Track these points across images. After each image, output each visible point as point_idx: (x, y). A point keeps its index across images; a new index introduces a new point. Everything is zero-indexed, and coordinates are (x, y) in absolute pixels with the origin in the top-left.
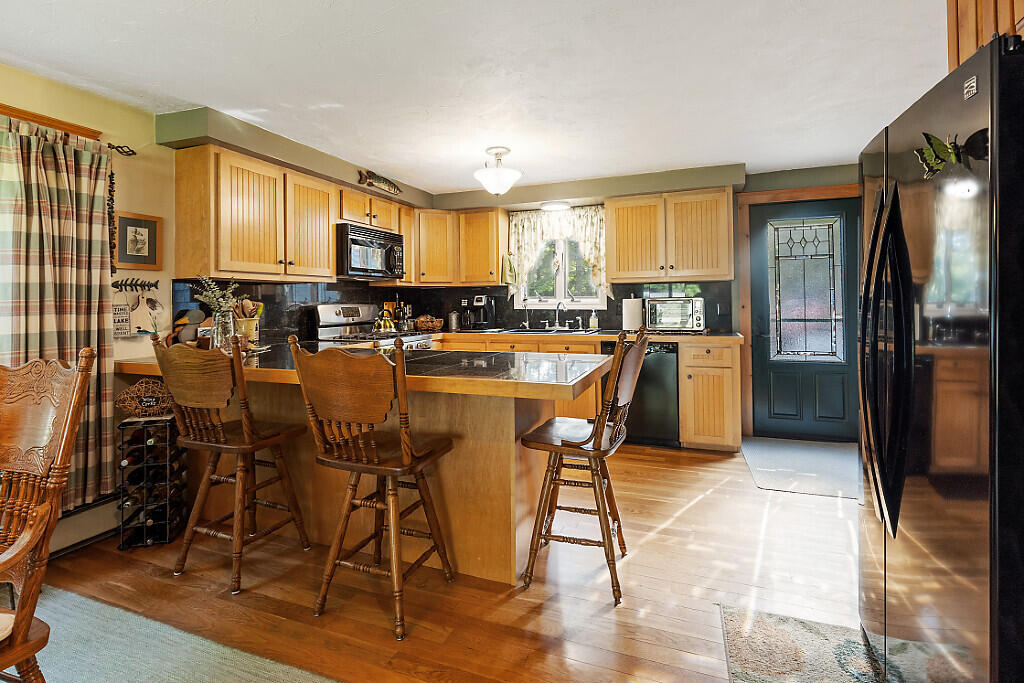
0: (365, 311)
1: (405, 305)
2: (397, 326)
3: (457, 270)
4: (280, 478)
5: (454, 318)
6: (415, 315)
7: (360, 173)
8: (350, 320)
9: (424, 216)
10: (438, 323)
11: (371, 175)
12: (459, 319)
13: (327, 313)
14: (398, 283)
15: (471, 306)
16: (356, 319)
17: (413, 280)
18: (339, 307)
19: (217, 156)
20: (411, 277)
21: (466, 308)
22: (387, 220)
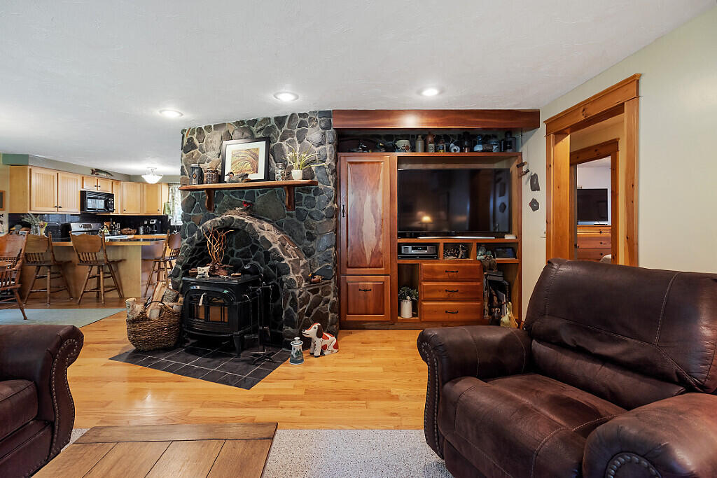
0: (93, 226)
1: (116, 224)
2: (110, 232)
3: (142, 208)
4: (62, 276)
5: (141, 229)
6: (122, 228)
7: (92, 170)
8: (87, 230)
9: (125, 185)
10: (133, 231)
11: (98, 170)
12: (144, 229)
13: (75, 227)
14: (111, 214)
15: (148, 224)
16: (90, 229)
17: (119, 212)
18: (81, 224)
19: (30, 170)
20: (118, 211)
21: (146, 225)
22: (105, 187)
